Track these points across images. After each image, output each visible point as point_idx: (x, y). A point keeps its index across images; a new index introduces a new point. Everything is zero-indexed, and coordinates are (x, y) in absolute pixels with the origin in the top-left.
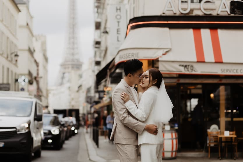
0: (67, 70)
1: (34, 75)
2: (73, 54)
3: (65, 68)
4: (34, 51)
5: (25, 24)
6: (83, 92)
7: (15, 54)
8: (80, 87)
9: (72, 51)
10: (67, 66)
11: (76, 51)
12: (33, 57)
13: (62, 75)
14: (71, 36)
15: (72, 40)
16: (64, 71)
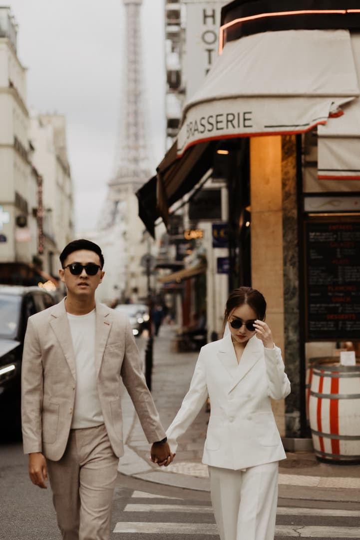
0: (122, 196)
1: (32, 204)
2: (136, 160)
3: (119, 191)
4: (32, 148)
9: (133, 153)
10: (123, 187)
11: (142, 153)
12: (28, 162)
13: (112, 206)
14: (131, 119)
15: (132, 130)
16: (117, 198)
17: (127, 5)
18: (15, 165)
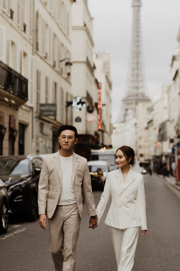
0: (130, 107)
1: (95, 100)
2: (137, 88)
3: (128, 104)
4: (95, 67)
5: (82, 25)
6: (155, 129)
7: (67, 61)
8: (150, 122)
9: (136, 84)
10: (130, 102)
11: (140, 84)
12: (93, 75)
13: (124, 112)
14: (135, 66)
15: (135, 72)
16: (127, 107)
17: (134, 6)
18: (87, 75)
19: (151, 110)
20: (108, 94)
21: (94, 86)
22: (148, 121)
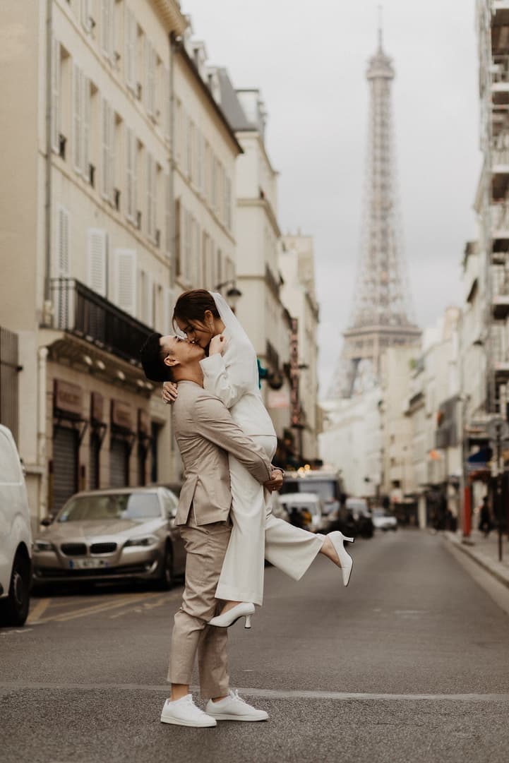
0: (364, 352)
1: (284, 358)
2: (384, 300)
3: (360, 345)
4: (282, 281)
6: (429, 416)
7: (230, 287)
8: (417, 399)
9: (380, 290)
10: (365, 338)
11: (393, 290)
12: (279, 302)
13: (349, 366)
14: (377, 243)
15: (380, 256)
16: (357, 354)
17: (372, 79)
18: (267, 303)
19: (418, 367)
20: (310, 336)
21: (281, 325)
22: (411, 396)
